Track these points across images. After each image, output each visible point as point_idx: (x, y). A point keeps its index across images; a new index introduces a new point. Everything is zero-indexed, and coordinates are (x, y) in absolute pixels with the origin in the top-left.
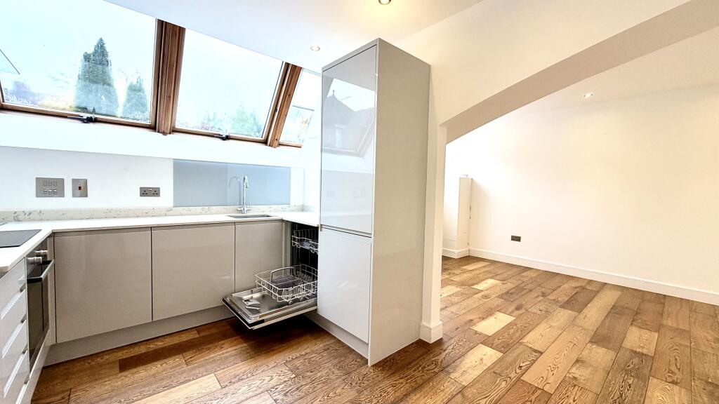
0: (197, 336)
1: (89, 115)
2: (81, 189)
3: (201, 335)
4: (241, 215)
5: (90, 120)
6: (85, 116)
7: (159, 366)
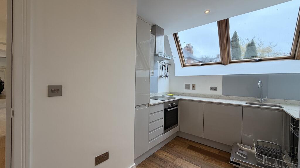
0: (218, 154)
1: (202, 63)
2: (194, 87)
3: (219, 154)
4: (259, 103)
5: (202, 65)
6: (201, 64)
7: (196, 154)
